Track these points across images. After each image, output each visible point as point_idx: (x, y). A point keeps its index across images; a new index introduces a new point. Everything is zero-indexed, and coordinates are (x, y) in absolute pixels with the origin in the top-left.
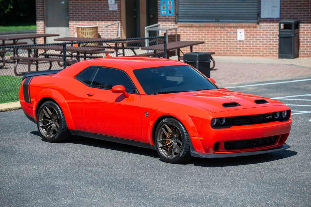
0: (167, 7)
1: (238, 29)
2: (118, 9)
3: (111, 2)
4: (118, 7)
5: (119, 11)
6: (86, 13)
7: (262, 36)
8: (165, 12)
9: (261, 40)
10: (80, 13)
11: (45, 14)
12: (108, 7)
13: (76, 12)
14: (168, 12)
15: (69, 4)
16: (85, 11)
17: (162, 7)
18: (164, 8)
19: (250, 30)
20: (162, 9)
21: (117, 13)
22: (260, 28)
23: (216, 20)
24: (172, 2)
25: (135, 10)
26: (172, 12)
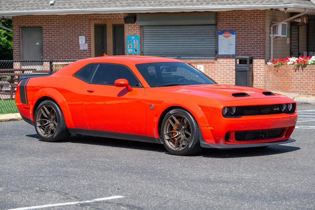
0: (133, 46)
1: (198, 64)
2: (88, 49)
3: (82, 42)
4: (88, 47)
5: (89, 50)
6: (58, 52)
7: (219, 71)
8: (132, 50)
9: (219, 75)
10: (53, 52)
11: (21, 54)
12: (79, 47)
13: (49, 52)
14: (134, 50)
15: (43, 48)
16: (59, 51)
17: (128, 46)
18: (130, 46)
19: (208, 66)
20: (128, 48)
21: (88, 52)
22: (217, 64)
23: (178, 57)
24: (137, 41)
25: (103, 50)
26: (138, 50)
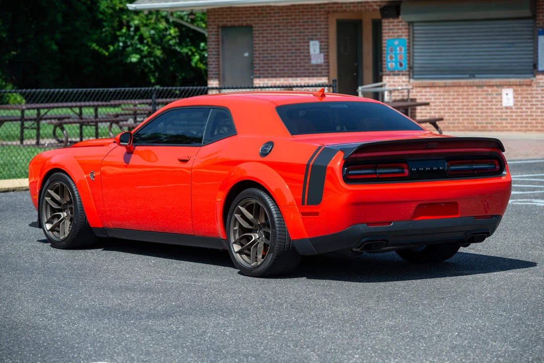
0: (396, 56)
1: (504, 88)
2: (325, 62)
3: (315, 51)
4: (325, 59)
5: (326, 64)
6: (278, 69)
7: (540, 99)
8: (394, 64)
9: (539, 106)
10: (270, 69)
11: (221, 72)
12: (310, 59)
13: (264, 69)
14: (398, 64)
15: (255, 56)
16: (278, 67)
17: (389, 56)
18: (391, 58)
19: (521, 90)
20: (389, 60)
21: (323, 67)
22: (537, 87)
23: (470, 75)
24: (403, 49)
25: (356, 64)
26: (404, 64)
